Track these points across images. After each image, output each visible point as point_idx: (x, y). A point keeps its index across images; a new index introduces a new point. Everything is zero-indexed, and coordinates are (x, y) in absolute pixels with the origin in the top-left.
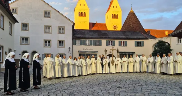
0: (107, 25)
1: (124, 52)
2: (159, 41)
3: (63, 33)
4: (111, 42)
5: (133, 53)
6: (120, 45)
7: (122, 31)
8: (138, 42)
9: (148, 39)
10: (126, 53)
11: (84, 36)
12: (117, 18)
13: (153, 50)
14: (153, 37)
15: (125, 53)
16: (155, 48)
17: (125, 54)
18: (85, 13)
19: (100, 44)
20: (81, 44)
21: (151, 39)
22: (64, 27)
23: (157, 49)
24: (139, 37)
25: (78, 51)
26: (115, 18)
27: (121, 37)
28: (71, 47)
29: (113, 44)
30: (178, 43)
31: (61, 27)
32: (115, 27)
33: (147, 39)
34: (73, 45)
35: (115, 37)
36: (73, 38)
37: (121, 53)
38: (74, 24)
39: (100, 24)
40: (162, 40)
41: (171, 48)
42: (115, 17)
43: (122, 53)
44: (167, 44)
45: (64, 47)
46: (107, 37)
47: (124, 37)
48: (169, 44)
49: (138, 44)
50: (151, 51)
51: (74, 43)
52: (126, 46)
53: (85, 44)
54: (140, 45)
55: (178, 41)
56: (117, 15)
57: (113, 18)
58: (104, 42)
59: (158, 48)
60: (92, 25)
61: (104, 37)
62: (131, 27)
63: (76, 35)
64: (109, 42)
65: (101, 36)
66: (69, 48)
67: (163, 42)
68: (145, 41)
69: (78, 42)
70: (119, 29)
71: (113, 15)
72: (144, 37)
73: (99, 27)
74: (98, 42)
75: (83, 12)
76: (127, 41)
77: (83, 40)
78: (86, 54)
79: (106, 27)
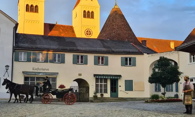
0: (74, 29)
1: (103, 75)
2: (161, 58)
4: (82, 57)
5: (118, 78)
6: (97, 62)
7: (100, 39)
8: (126, 59)
9: (143, 54)
10: (107, 77)
11: (34, 46)
12: (93, 17)
13: (152, 72)
14: (151, 52)
15: (104, 77)
16: (154, 70)
17: (104, 79)
18: (36, 6)
19: (63, 61)
20: (29, 60)
21: (148, 54)
23: (157, 70)
24: (128, 50)
25: (23, 72)
26: (88, 17)
27: (98, 49)
28: (10, 65)
29: (84, 61)
30: (191, 61)
32: (88, 32)
33: (141, 53)
34: (15, 62)
35: (88, 49)
36: (14, 50)
37: (97, 77)
38: (17, 25)
39: (62, 26)
40: (165, 57)
41: (180, 70)
42: (88, 15)
43: (100, 77)
44: (173, 64)
46: (75, 48)
47: (103, 49)
48: (176, 63)
49: (127, 62)
50: (148, 73)
51: (16, 59)
52: (107, 64)
53: (35, 60)
54: (130, 64)
55: (191, 59)
56: (92, 12)
57: (84, 16)
58: (69, 57)
59: (159, 70)
60: (49, 27)
61: (68, 48)
62: (114, 32)
63: (21, 45)
64: (78, 56)
65: (65, 48)
66: (7, 66)
67: (166, 59)
68: (138, 58)
69: (23, 56)
70: (95, 35)
71: (84, 11)
72: (137, 51)
73: (61, 31)
74: (59, 57)
75: (34, 6)
76: (107, 57)
77: (32, 52)
78: (36, 78)
79: (73, 32)
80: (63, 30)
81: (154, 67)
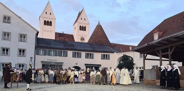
1: (91, 65)
2: (124, 55)
3: (24, 41)
4: (78, 53)
5: (99, 66)
6: (87, 56)
7: (89, 43)
8: (104, 55)
10: (93, 66)
11: (49, 46)
12: (85, 30)
13: (118, 63)
14: (119, 51)
15: (91, 66)
16: (120, 62)
17: (91, 67)
18: (51, 22)
19: (66, 56)
20: (45, 54)
21: (117, 53)
22: (26, 35)
23: (121, 62)
24: (105, 50)
25: (41, 61)
26: (83, 30)
27: (88, 49)
28: (33, 57)
29: (79, 56)
30: (140, 58)
31: (23, 34)
32: (82, 39)
33: (113, 52)
34: (36, 55)
35: (82, 49)
36: (36, 48)
37: (87, 65)
38: (38, 32)
39: (66, 34)
40: (126, 55)
41: (134, 62)
42: (83, 28)
43: (88, 66)
44: (131, 59)
45: (25, 57)
46: (74, 48)
47: (91, 49)
49: (104, 57)
50: (116, 64)
51: (37, 53)
52: (93, 58)
53: (49, 55)
54: (106, 58)
55: (140, 56)
56: (85, 27)
57: (80, 29)
58: (70, 53)
59: (122, 62)
60: (58, 35)
61: (70, 48)
62: (98, 39)
63: (40, 45)
65: (67, 47)
66: (31, 58)
67: (127, 56)
68: (111, 55)
69: (41, 52)
70: (86, 41)
71: (80, 26)
72: (110, 51)
73: (66, 37)
74: (64, 53)
75: (49, 21)
76: (93, 54)
77: (47, 49)
78: (50, 65)
79: (73, 38)
80: (67, 37)
81: (120, 60)
